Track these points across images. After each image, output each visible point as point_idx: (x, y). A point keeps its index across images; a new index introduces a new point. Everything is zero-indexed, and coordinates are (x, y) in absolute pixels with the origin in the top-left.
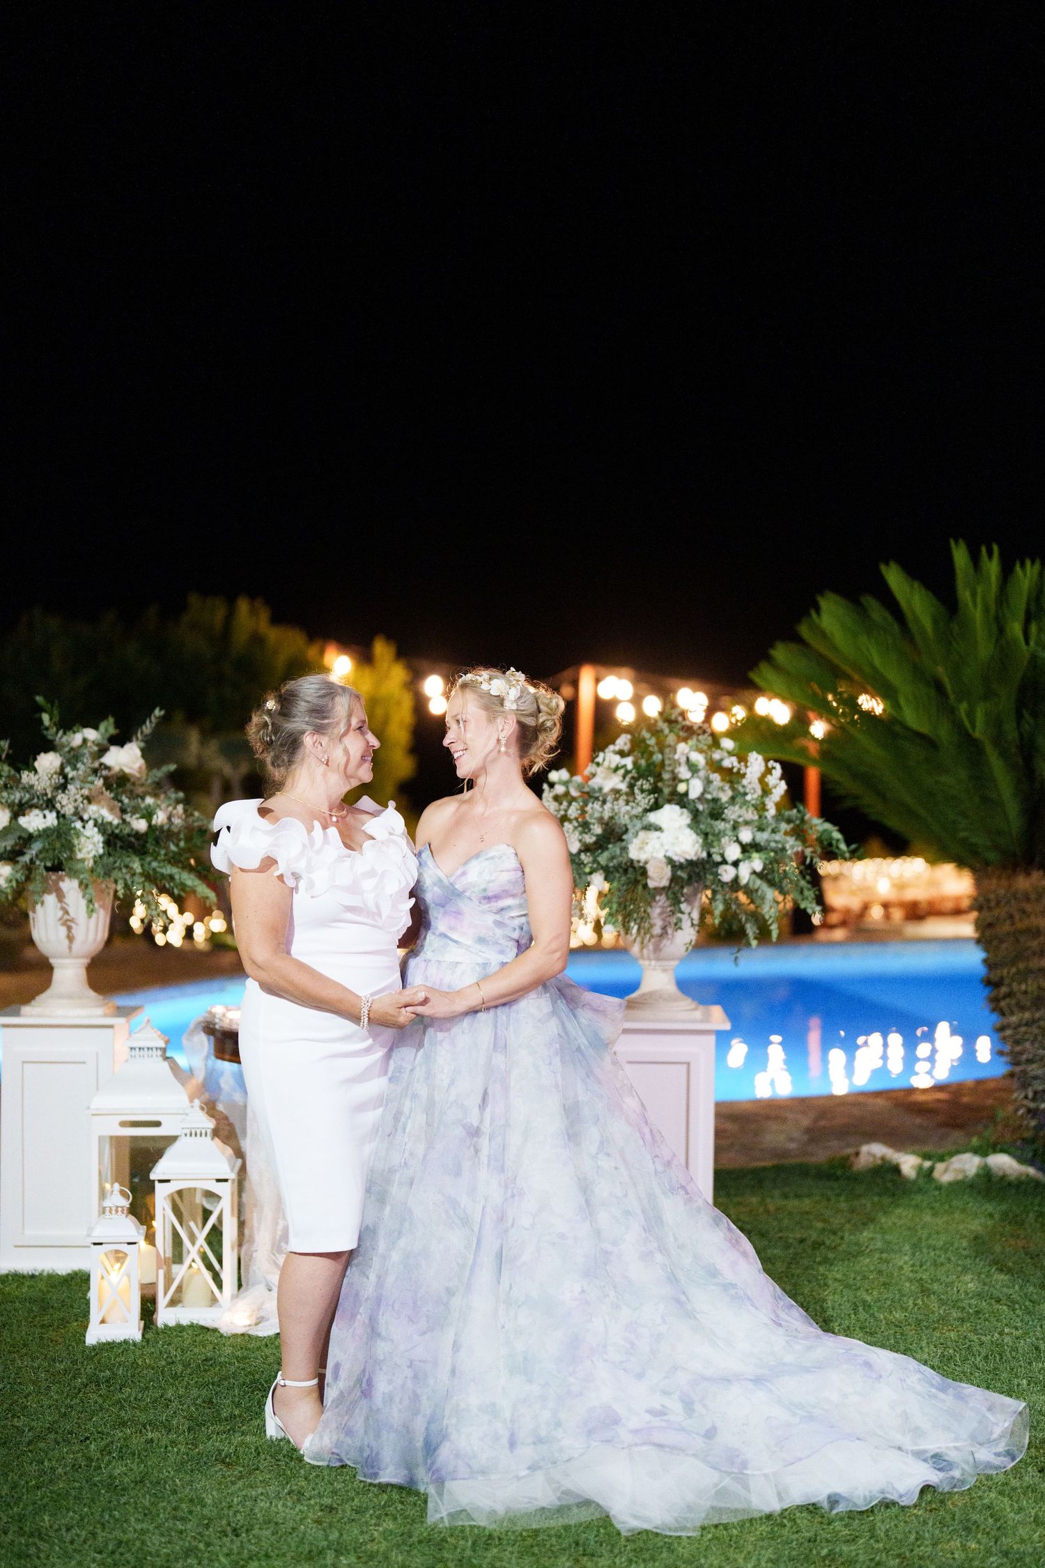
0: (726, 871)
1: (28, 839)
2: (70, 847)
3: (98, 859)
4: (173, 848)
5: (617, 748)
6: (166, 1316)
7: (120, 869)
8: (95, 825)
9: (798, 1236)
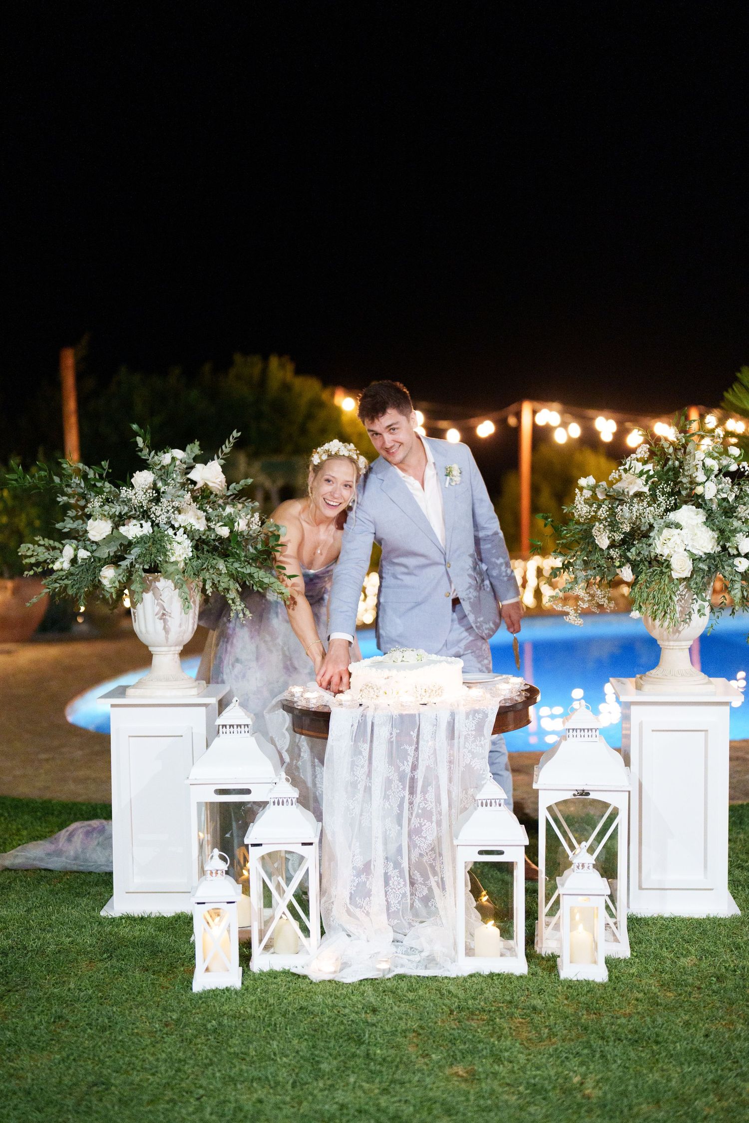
0: (740, 562)
1: (128, 546)
2: (164, 551)
3: (188, 561)
4: (252, 550)
5: (639, 456)
6: (260, 962)
7: (208, 570)
8: (185, 533)
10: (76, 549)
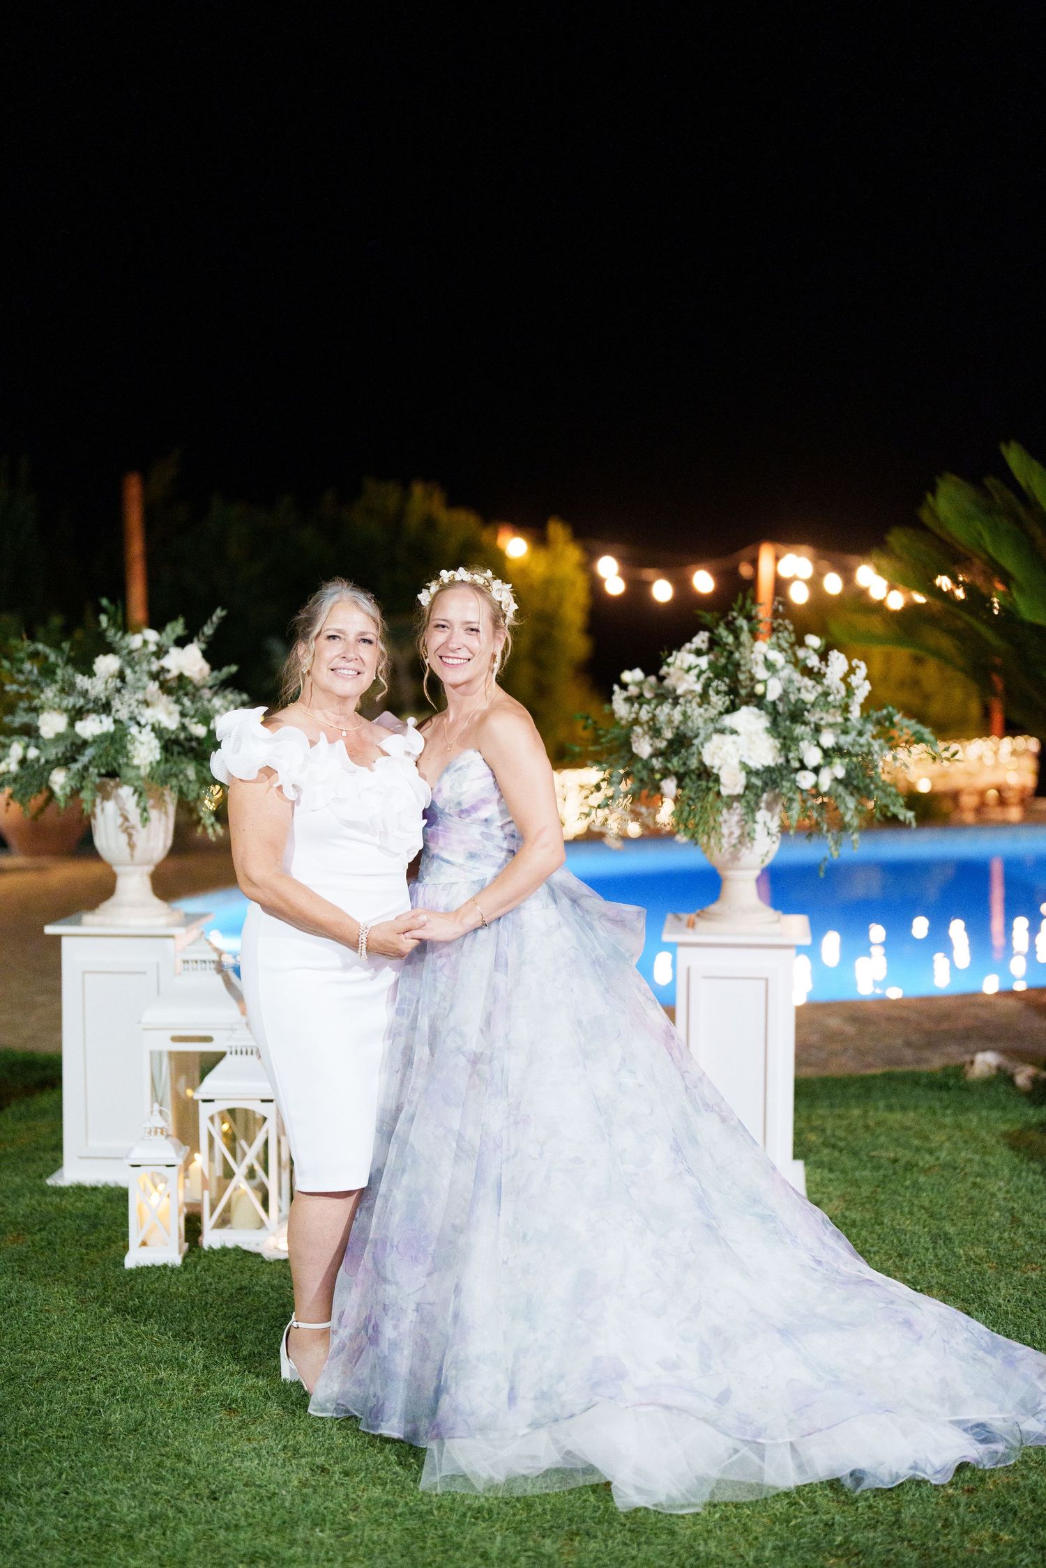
0: (805, 777)
1: (82, 745)
2: (125, 753)
3: (154, 764)
5: (694, 646)
6: (212, 1238)
7: (176, 775)
8: (153, 729)
9: (892, 1155)
10: (26, 747)
